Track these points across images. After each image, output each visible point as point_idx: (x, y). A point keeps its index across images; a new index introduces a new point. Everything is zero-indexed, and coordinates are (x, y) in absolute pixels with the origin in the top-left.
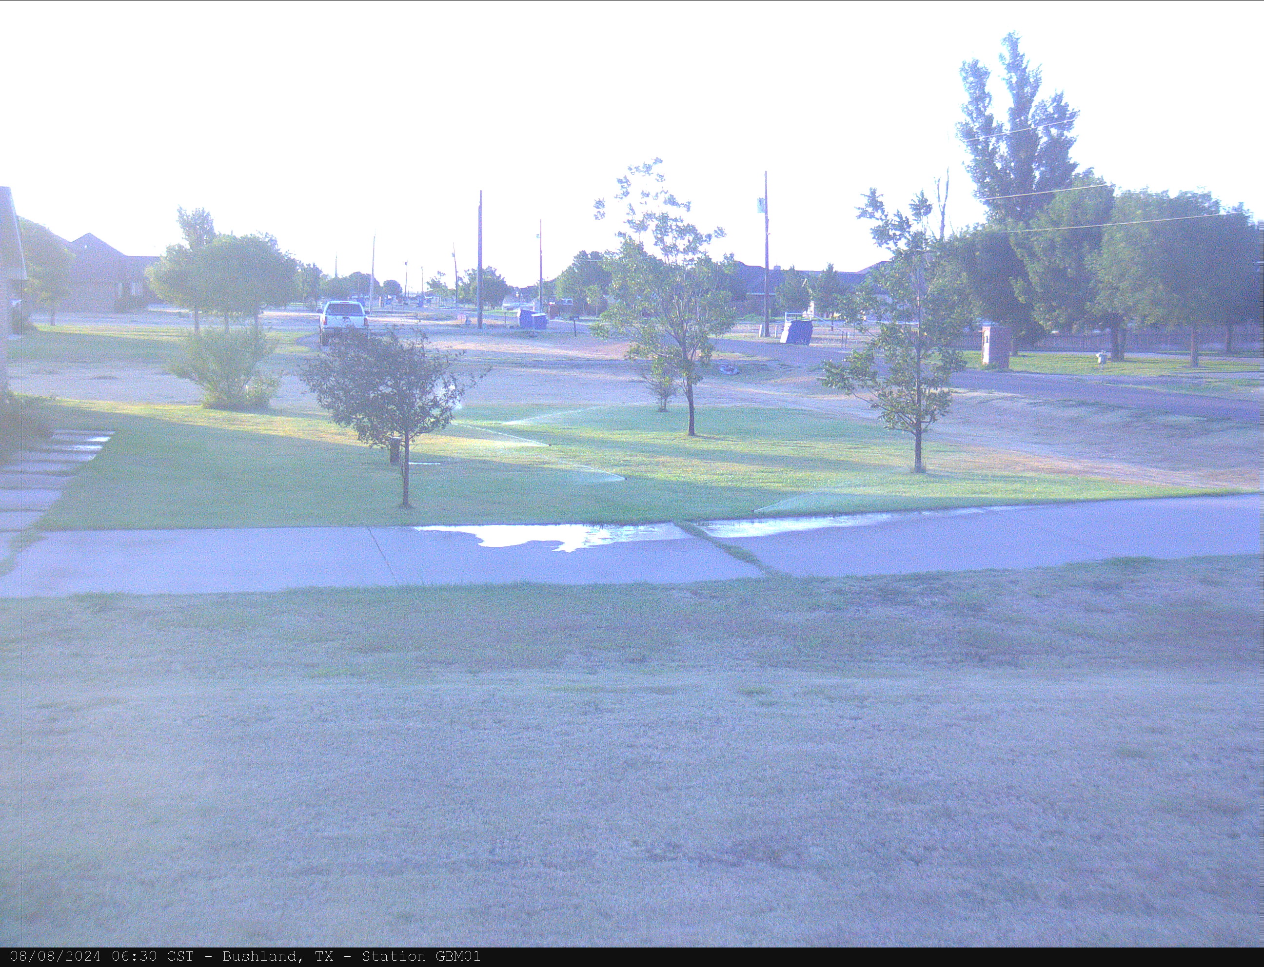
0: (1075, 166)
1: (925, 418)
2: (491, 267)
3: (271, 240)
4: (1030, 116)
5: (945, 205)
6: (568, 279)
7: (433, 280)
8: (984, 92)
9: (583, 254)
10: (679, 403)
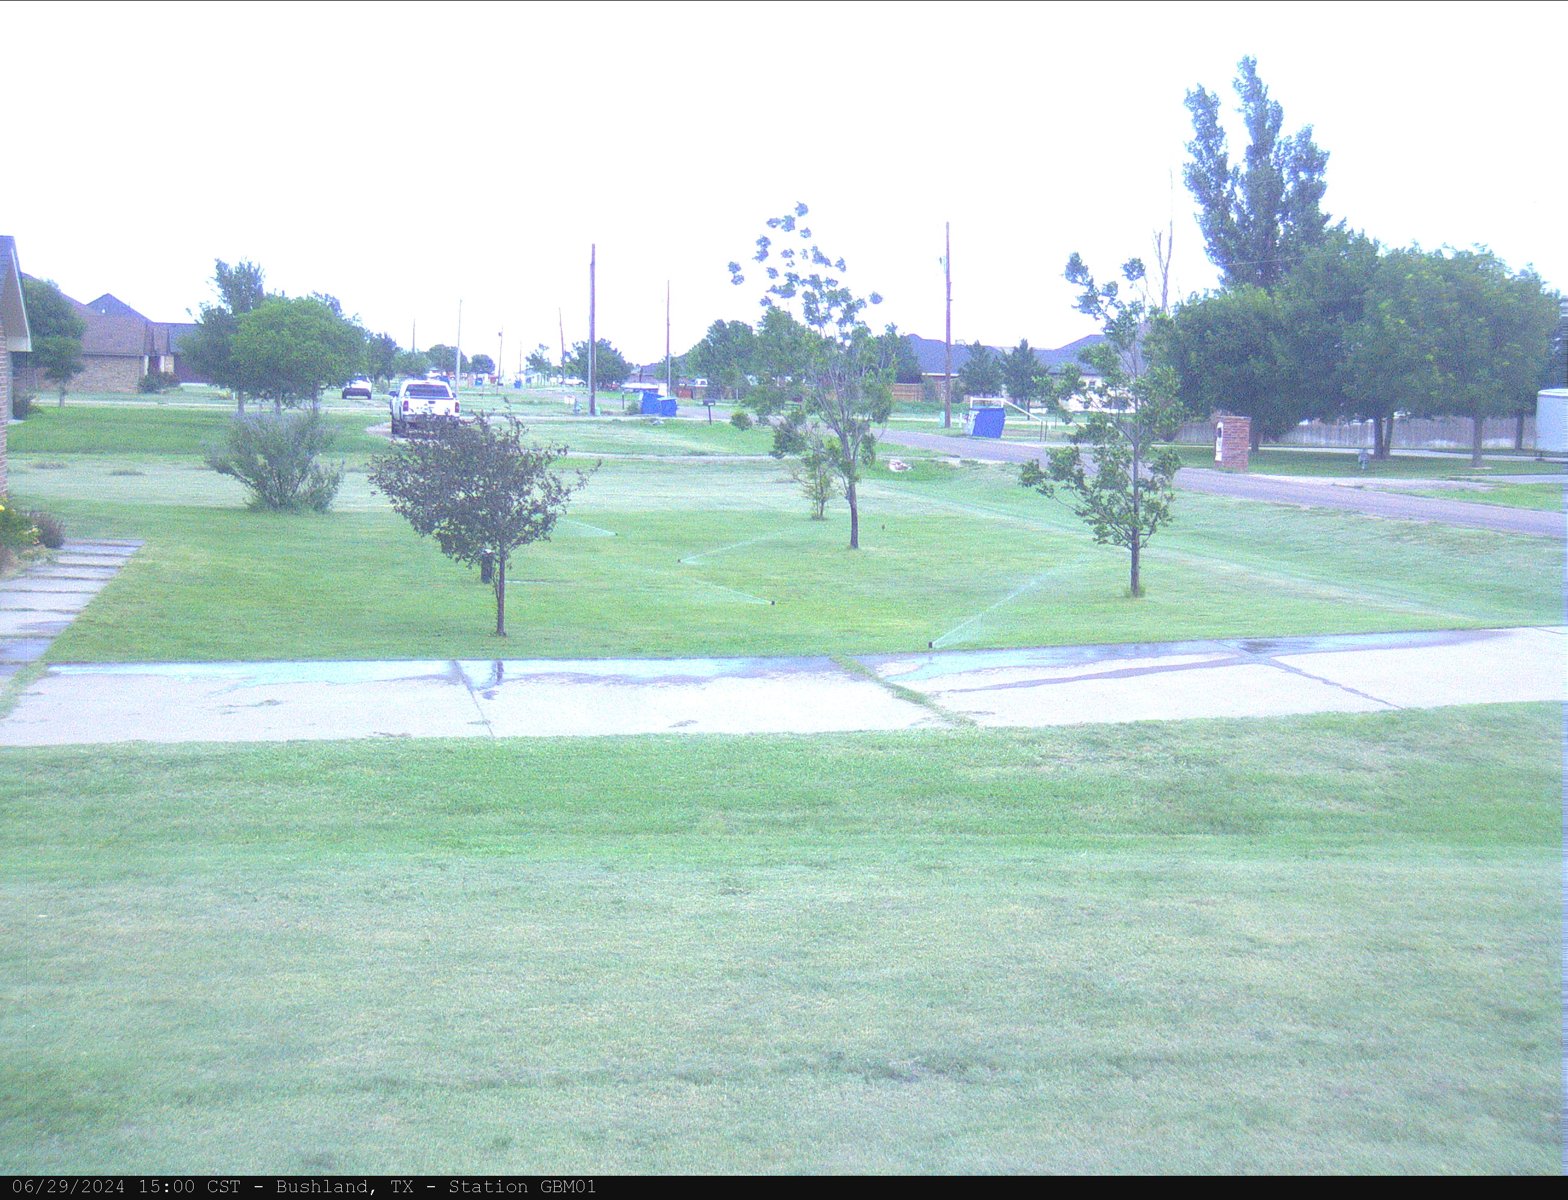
0: (1327, 218)
1: (1142, 529)
2: (605, 340)
3: (331, 304)
4: (1272, 156)
5: (1167, 264)
6: (701, 355)
7: (533, 355)
8: (1215, 126)
9: (720, 324)
10: (839, 508)
